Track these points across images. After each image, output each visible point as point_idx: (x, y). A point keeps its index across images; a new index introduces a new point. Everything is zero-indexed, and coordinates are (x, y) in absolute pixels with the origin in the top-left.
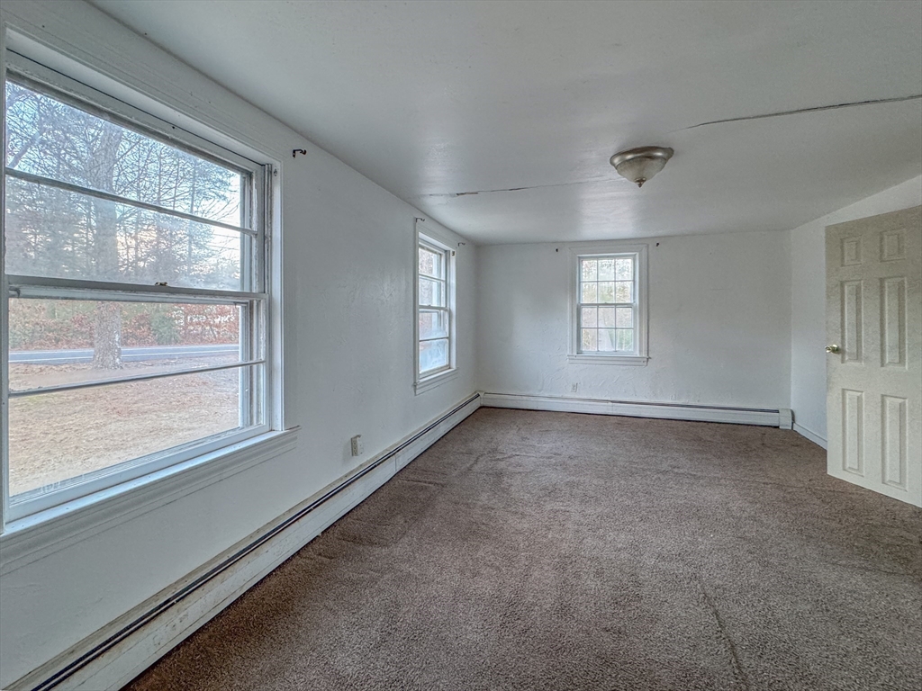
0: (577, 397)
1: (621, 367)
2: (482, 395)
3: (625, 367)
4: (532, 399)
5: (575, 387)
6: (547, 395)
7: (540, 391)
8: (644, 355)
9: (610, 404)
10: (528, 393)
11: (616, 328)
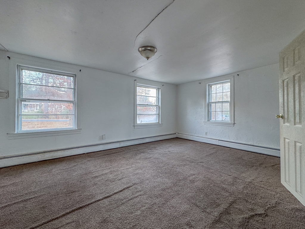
0: (207, 137)
1: (223, 127)
2: (177, 134)
3: (225, 127)
4: (191, 136)
5: (206, 133)
6: (197, 135)
7: (195, 134)
8: (233, 122)
9: (218, 141)
10: (191, 134)
11: (222, 111)
